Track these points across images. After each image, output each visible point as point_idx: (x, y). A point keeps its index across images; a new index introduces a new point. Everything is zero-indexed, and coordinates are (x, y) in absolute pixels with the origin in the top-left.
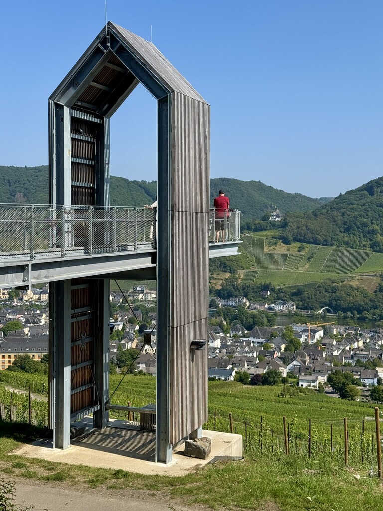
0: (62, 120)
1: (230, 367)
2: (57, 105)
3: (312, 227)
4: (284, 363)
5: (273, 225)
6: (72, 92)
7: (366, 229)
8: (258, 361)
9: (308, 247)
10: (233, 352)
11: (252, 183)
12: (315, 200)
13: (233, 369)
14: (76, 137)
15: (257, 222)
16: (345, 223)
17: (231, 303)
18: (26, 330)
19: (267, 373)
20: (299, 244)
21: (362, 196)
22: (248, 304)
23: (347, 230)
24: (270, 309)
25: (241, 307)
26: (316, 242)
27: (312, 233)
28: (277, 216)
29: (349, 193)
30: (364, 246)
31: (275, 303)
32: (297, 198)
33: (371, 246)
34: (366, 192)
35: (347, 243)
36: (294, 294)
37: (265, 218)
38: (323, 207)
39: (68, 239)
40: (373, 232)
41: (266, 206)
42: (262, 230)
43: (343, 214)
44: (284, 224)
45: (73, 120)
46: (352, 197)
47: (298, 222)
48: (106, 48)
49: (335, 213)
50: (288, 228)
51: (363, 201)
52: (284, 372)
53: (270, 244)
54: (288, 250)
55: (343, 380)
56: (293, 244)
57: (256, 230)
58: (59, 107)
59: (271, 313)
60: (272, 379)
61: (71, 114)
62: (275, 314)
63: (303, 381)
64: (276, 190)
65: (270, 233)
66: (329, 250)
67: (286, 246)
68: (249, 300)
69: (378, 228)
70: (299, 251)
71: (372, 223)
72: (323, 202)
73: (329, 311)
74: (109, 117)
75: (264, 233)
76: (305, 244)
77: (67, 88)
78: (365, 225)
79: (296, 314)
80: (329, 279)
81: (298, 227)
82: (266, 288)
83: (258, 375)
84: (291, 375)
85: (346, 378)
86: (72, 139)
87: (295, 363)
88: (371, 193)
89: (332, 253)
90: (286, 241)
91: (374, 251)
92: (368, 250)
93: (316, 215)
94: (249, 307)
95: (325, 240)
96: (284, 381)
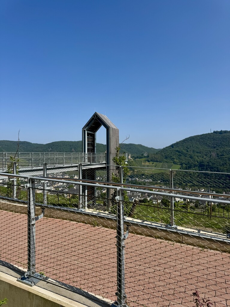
0: (85, 133)
1: (133, 198)
2: (84, 130)
3: (156, 157)
4: (149, 196)
5: (145, 157)
6: (87, 127)
7: (172, 158)
8: (141, 196)
9: (155, 163)
10: (134, 193)
11: (139, 145)
12: (157, 149)
13: (134, 198)
14: (88, 137)
15: (140, 156)
16: (165, 156)
17: (133, 179)
18: (75, 187)
19: (143, 199)
20: (152, 162)
21: (170, 148)
22: (138, 179)
23: (166, 158)
24: (144, 181)
25: (136, 180)
26: (157, 161)
27: (156, 159)
28: (146, 154)
29: (166, 147)
30: (171, 162)
31: (146, 179)
32: (152, 149)
33: (173, 163)
34: (171, 147)
35: (166, 162)
36: (151, 177)
37: (142, 155)
38: (159, 152)
39: (86, 160)
40: (174, 158)
41: (143, 151)
42: (142, 158)
43: (165, 154)
44: (148, 157)
45: (88, 133)
46: (167, 149)
47: (152, 156)
48: (95, 118)
49: (163, 153)
50: (149, 157)
51: (171, 150)
52: (149, 199)
53: (144, 162)
54: (149, 164)
55: (165, 201)
56: (151, 162)
57: (140, 158)
58: (85, 131)
59: (144, 182)
60: (145, 201)
61: (87, 132)
62: (146, 182)
63: (154, 202)
64: (146, 147)
65: (144, 159)
66: (161, 164)
67: (149, 163)
68: (138, 178)
69: (175, 157)
70: (152, 164)
71: (173, 156)
72: (159, 150)
73: (161, 181)
74: (96, 132)
75: (142, 159)
76: (154, 162)
77: (86, 127)
78: (171, 156)
79: (152, 182)
80: (161, 172)
81: (152, 157)
82: (143, 175)
83: (141, 200)
84: (150, 200)
85: (166, 201)
86: (87, 138)
87: (151, 196)
88: (173, 147)
89: (162, 165)
90: (149, 161)
91: (174, 164)
92: (172, 164)
93: (157, 154)
94: (138, 180)
95: (160, 161)
96: (149, 202)
